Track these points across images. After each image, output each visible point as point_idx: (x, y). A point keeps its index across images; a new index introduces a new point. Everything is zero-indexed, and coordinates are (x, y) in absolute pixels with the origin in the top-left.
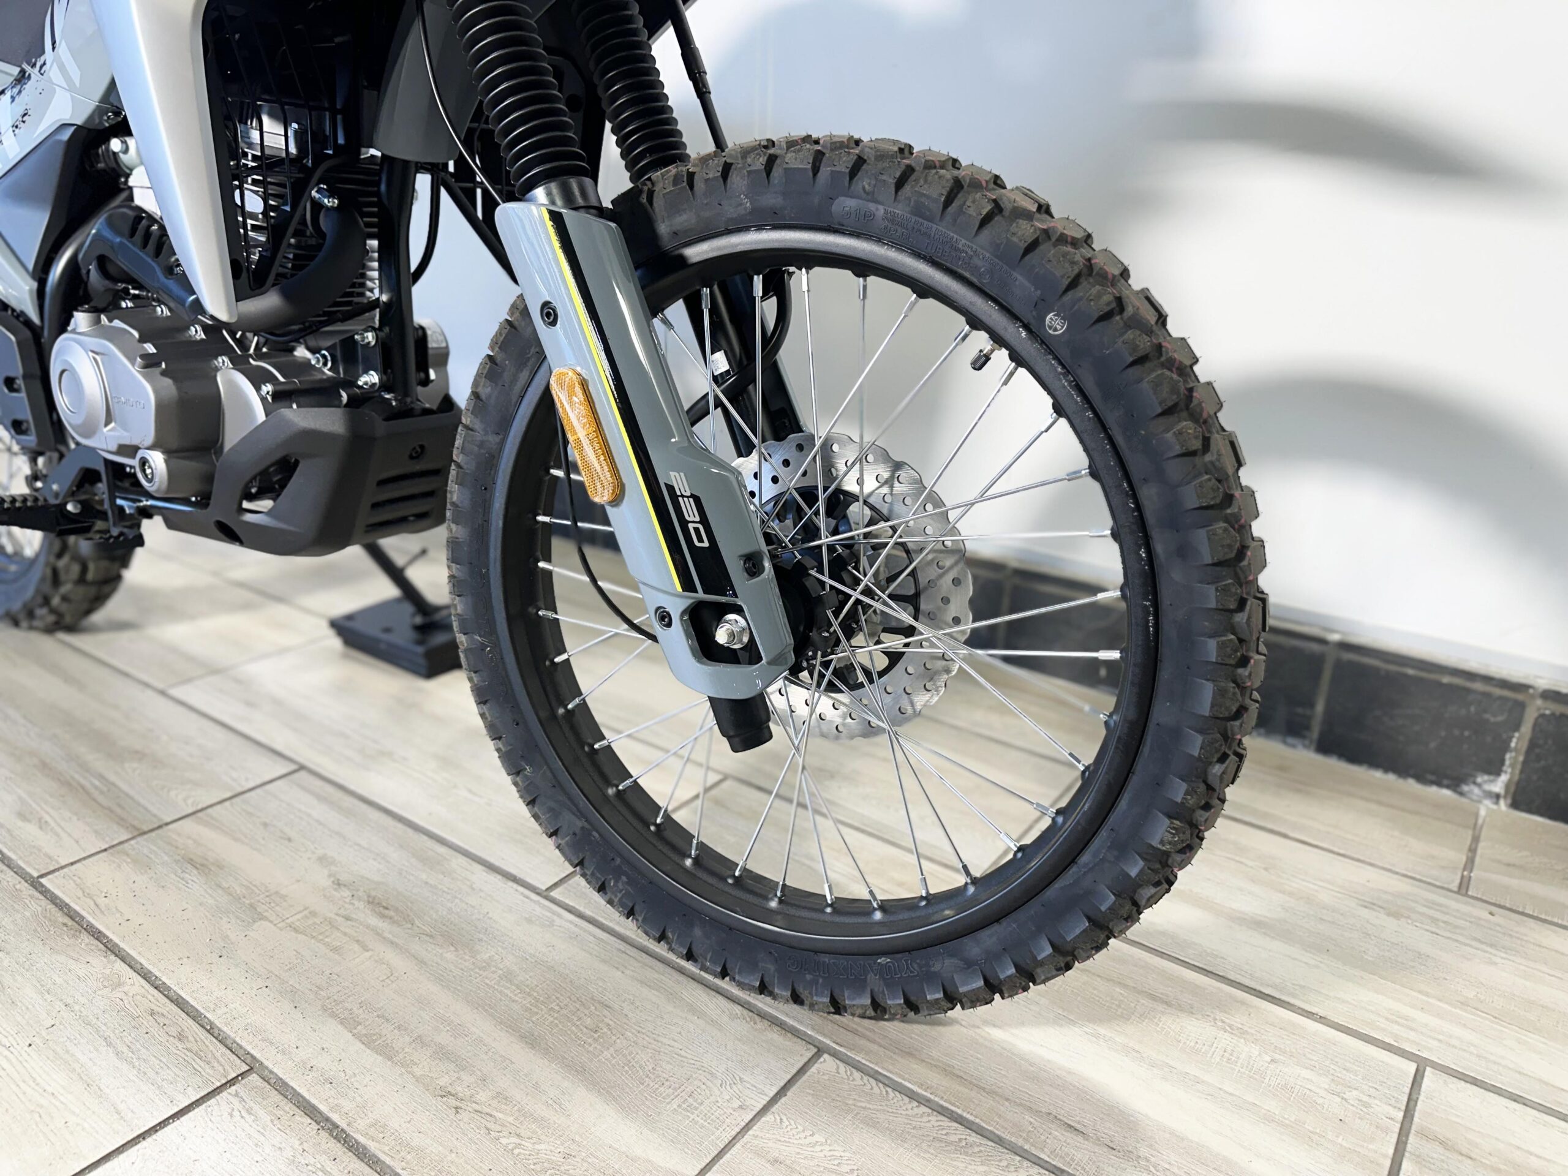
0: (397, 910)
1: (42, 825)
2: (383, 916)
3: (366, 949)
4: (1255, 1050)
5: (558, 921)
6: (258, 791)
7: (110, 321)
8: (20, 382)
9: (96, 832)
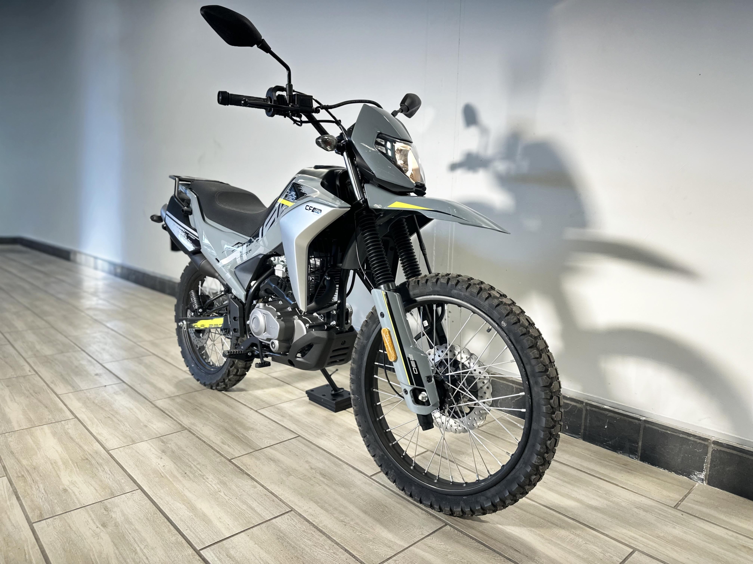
0: (328, 477)
1: (229, 446)
2: (324, 478)
3: (321, 486)
4: (581, 540)
5: (373, 484)
6: (287, 441)
7: (268, 305)
8: (238, 318)
9: (244, 449)
